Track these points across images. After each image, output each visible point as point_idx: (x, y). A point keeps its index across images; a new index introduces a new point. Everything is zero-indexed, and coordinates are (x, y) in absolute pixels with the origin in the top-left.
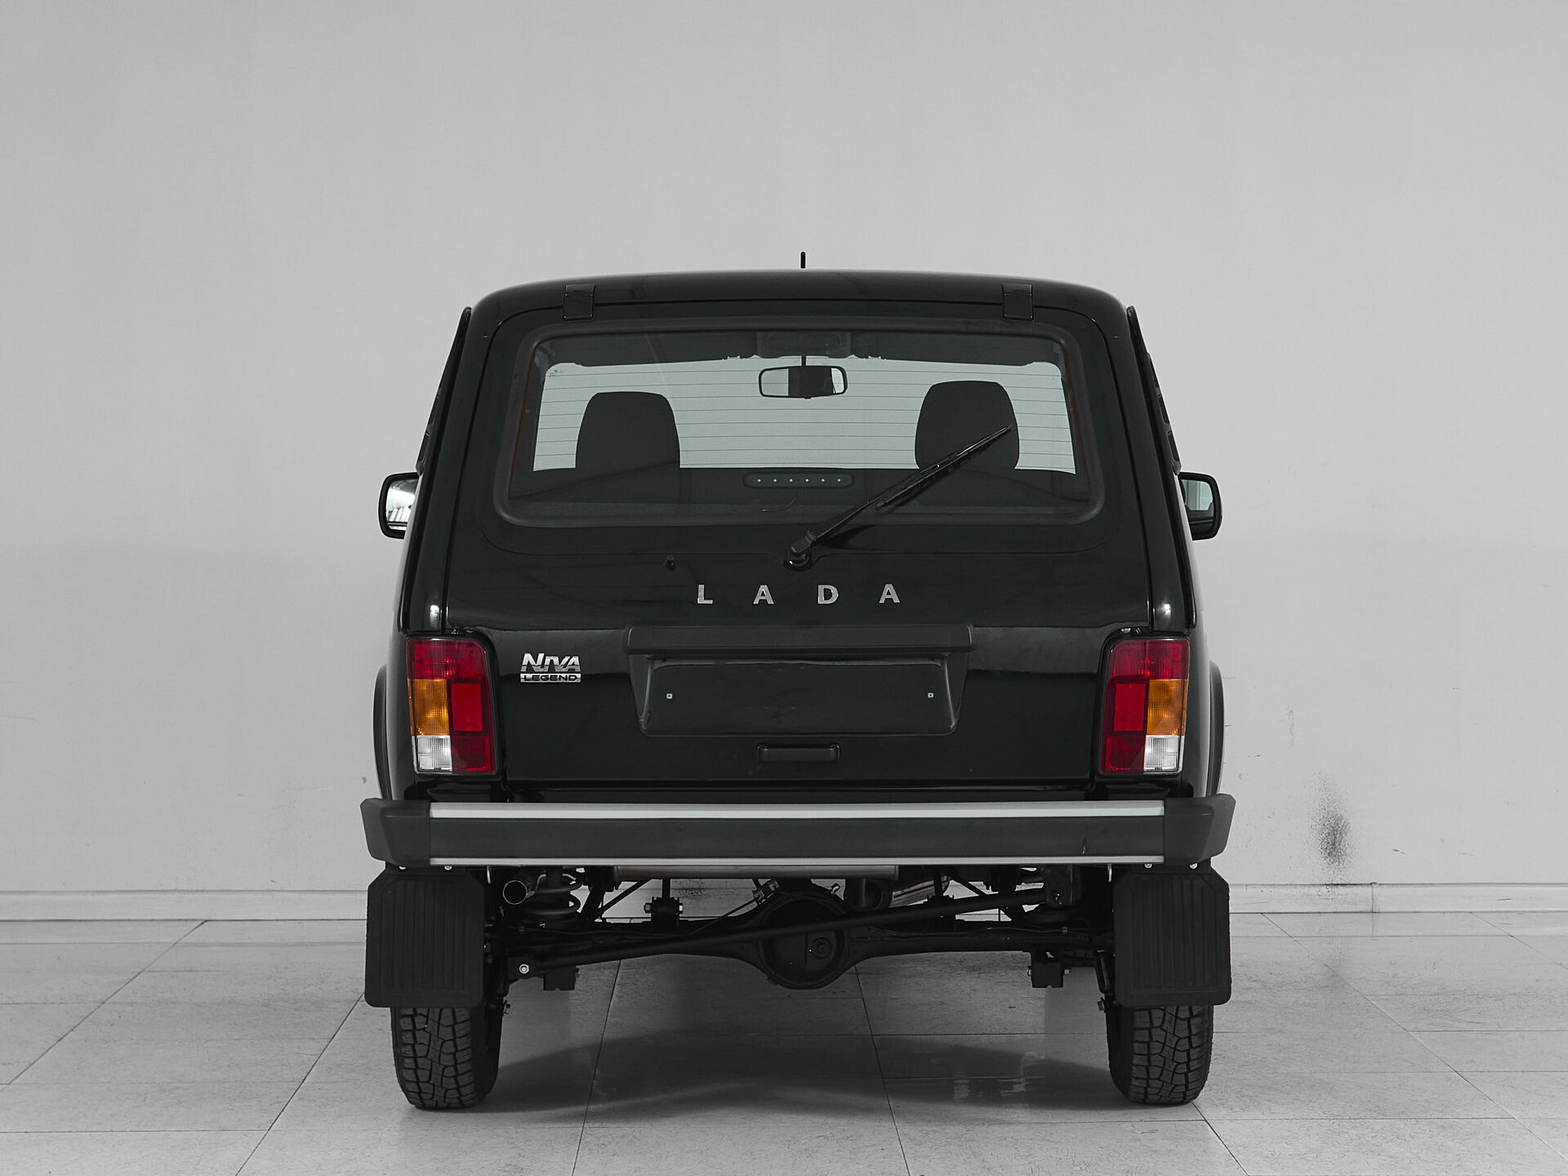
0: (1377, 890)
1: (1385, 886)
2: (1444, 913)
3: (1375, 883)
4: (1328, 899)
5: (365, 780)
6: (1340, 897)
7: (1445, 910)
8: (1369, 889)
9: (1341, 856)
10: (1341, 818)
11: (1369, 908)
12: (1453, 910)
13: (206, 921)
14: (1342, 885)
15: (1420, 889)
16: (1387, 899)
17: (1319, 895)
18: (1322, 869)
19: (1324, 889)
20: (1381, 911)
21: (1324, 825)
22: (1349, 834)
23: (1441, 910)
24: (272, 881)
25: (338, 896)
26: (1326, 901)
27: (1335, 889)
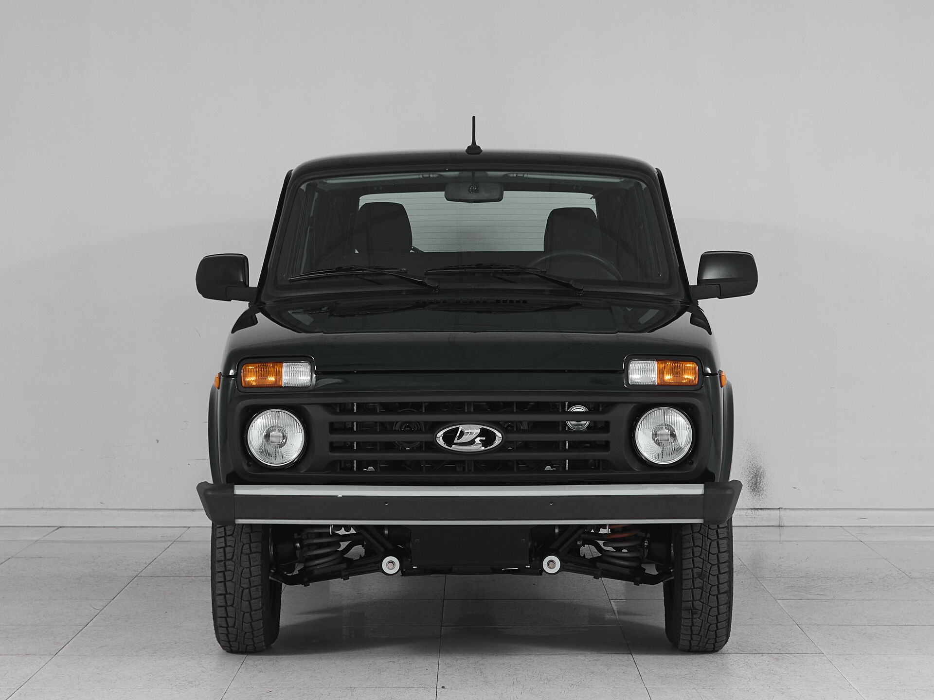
0: (782, 512)
1: (788, 510)
2: (824, 527)
3: (782, 508)
4: (752, 518)
5: (158, 441)
6: (760, 517)
7: (824, 525)
8: (777, 512)
9: (761, 491)
10: (760, 467)
11: (777, 524)
12: (831, 525)
13: (61, 527)
14: (761, 509)
15: (810, 512)
16: (788, 518)
17: (746, 516)
18: (749, 499)
19: (749, 512)
20: (785, 525)
21: (750, 472)
22: (765, 478)
23: (822, 525)
24: (101, 503)
25: (142, 512)
26: (751, 519)
27: (756, 512)
